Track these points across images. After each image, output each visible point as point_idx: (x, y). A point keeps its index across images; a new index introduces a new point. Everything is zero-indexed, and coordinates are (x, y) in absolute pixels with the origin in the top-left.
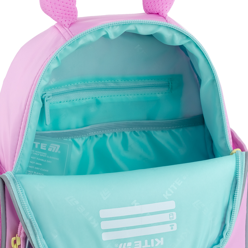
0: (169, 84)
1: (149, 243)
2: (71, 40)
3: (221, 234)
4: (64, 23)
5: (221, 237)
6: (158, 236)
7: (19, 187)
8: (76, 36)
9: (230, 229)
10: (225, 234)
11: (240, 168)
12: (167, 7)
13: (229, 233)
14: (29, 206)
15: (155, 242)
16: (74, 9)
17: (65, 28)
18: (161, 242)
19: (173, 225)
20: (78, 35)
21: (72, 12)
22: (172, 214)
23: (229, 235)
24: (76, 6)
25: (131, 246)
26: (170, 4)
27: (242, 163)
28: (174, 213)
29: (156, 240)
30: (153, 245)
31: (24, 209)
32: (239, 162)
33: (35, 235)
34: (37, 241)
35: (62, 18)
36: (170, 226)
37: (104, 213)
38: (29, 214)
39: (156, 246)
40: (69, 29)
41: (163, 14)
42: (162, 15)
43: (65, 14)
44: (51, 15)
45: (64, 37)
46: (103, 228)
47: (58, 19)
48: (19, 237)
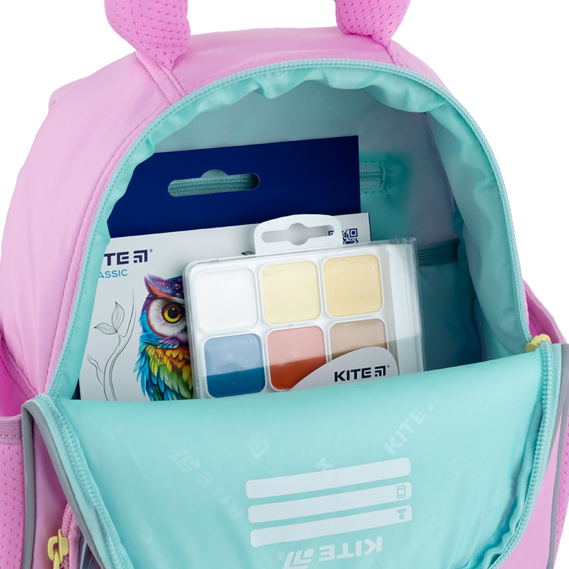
0: (382, 172)
1: (352, 549)
2: (179, 102)
3: (504, 523)
4: (161, 58)
5: (504, 529)
6: (372, 533)
7: (67, 431)
8: (192, 95)
9: (526, 514)
10: (514, 525)
11: (550, 382)
12: (391, 23)
13: (524, 523)
14: (90, 472)
15: (365, 547)
16: (183, 25)
17: (163, 68)
18: (376, 545)
19: (405, 510)
20: (197, 92)
21: (178, 32)
22: (403, 487)
23: (522, 527)
24: (188, 17)
25: (311, 556)
26: (399, 16)
27: (556, 372)
28: (408, 485)
29: (368, 542)
30: (359, 553)
31: (78, 480)
32: (550, 368)
33: (104, 536)
34: (108, 551)
35: (158, 47)
36: (399, 511)
37: (255, 489)
38: (89, 491)
39: (366, 554)
40: (174, 72)
41: (381, 39)
42: (379, 41)
43: (164, 38)
44: (132, 41)
45: (162, 93)
46: (252, 519)
47: (148, 49)
48: (65, 538)
